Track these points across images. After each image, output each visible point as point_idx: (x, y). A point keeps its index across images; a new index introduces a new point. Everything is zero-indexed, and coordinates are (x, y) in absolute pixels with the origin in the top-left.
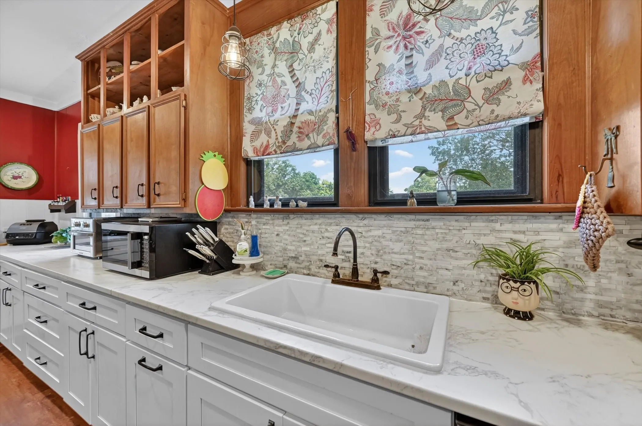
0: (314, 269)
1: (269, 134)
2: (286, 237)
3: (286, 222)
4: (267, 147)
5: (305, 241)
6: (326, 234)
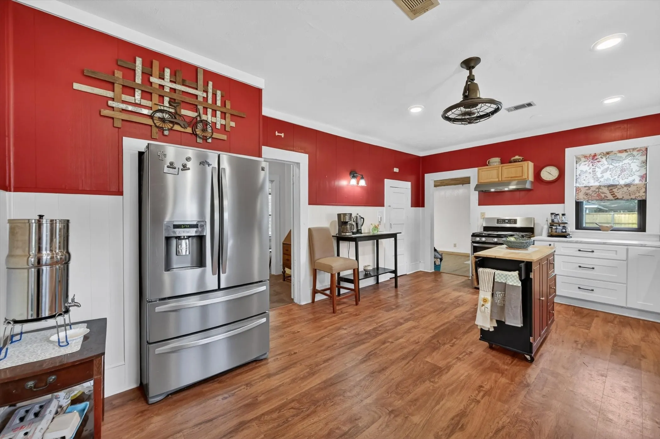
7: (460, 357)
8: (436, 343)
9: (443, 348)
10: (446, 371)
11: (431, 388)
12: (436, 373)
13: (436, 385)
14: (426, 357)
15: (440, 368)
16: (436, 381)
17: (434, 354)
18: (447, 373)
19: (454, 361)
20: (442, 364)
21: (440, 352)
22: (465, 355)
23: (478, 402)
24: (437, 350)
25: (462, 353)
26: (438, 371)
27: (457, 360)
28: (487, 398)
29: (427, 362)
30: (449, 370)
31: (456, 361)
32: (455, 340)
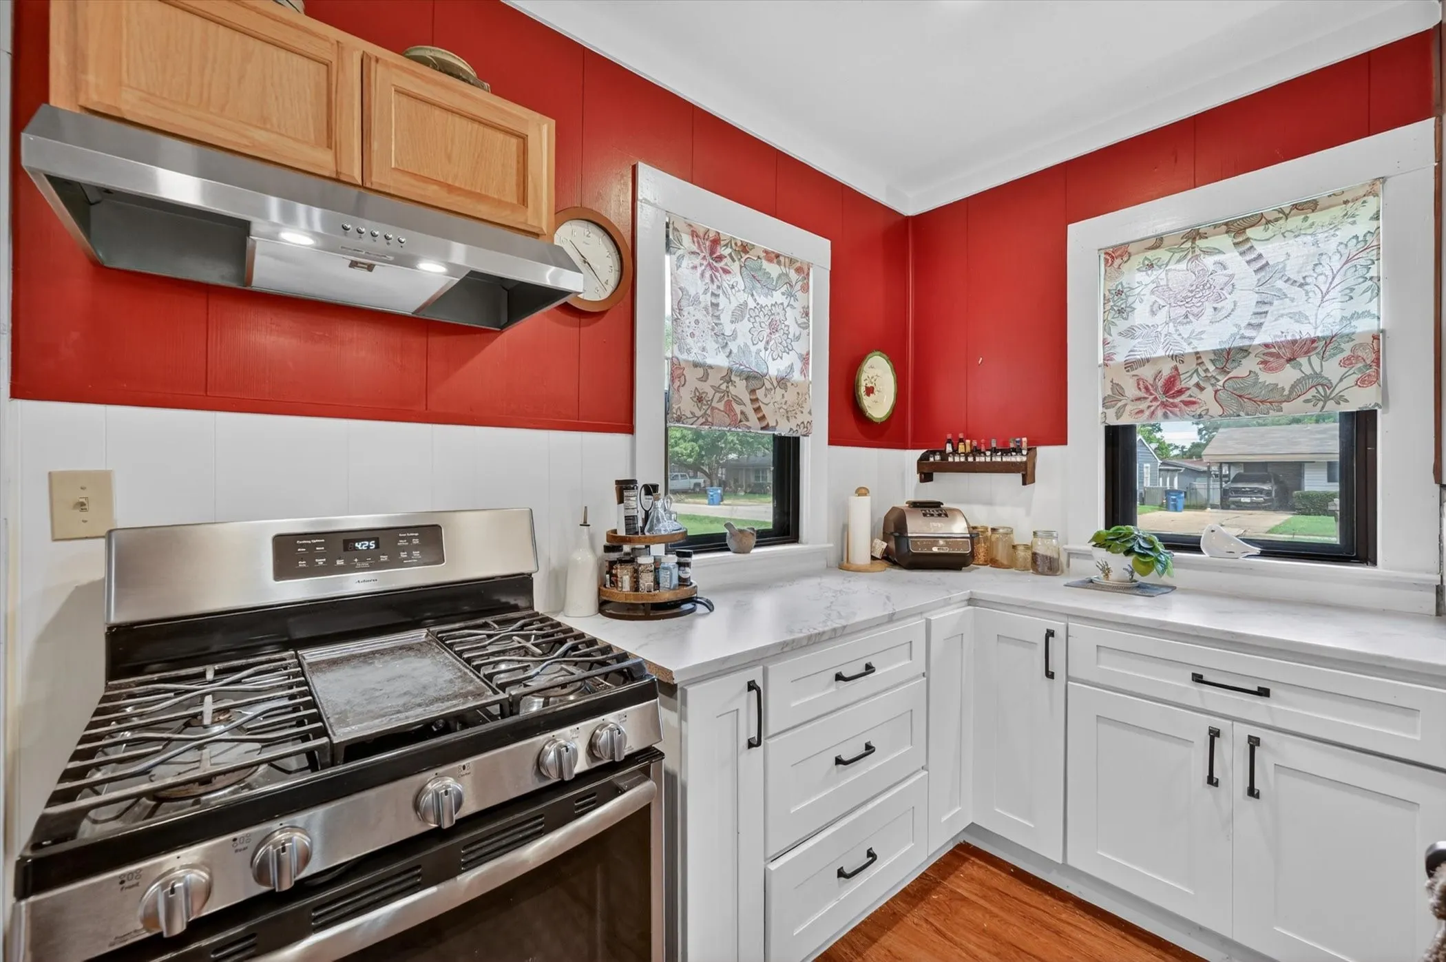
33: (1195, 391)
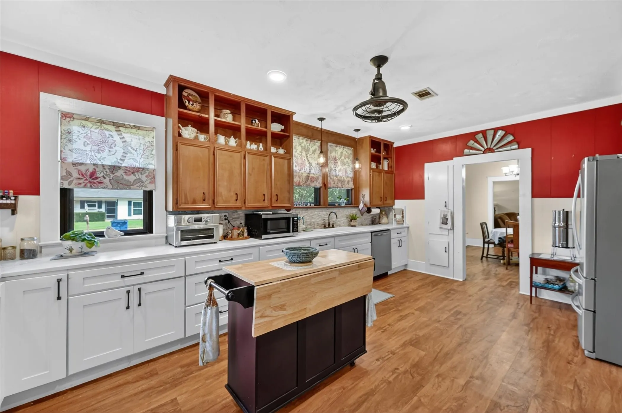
0: (316, 227)
1: (300, 177)
2: (306, 217)
3: (306, 212)
4: (299, 183)
5: (313, 218)
6: (319, 215)
7: (391, 355)
8: (416, 375)
9: (407, 366)
10: (406, 343)
11: (418, 332)
12: (415, 341)
13: (414, 333)
14: (425, 355)
15: (411, 345)
16: (414, 336)
17: (417, 359)
18: (406, 341)
19: (398, 351)
20: (410, 348)
21: (411, 361)
22: (385, 357)
23: (388, 325)
24: (414, 363)
25: (387, 359)
26: (413, 343)
27: (395, 352)
28: (382, 326)
29: (423, 351)
30: (404, 343)
31: (396, 350)
32: (391, 379)
33: (102, 179)
